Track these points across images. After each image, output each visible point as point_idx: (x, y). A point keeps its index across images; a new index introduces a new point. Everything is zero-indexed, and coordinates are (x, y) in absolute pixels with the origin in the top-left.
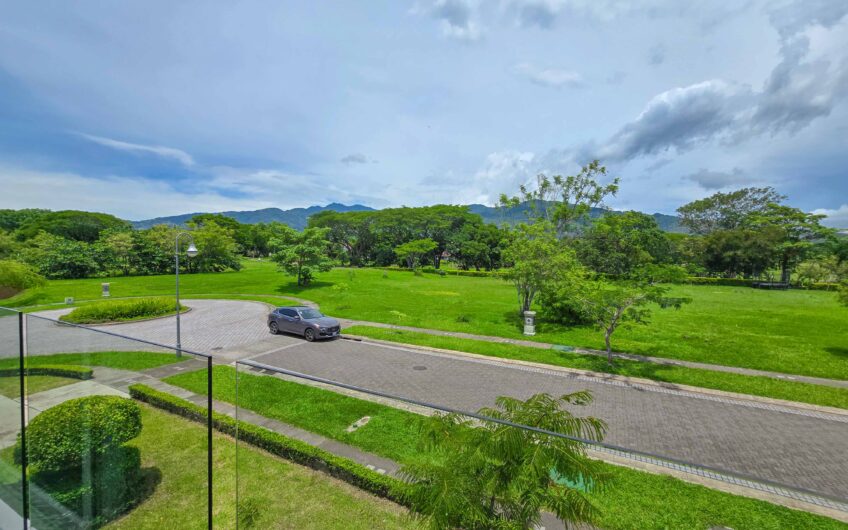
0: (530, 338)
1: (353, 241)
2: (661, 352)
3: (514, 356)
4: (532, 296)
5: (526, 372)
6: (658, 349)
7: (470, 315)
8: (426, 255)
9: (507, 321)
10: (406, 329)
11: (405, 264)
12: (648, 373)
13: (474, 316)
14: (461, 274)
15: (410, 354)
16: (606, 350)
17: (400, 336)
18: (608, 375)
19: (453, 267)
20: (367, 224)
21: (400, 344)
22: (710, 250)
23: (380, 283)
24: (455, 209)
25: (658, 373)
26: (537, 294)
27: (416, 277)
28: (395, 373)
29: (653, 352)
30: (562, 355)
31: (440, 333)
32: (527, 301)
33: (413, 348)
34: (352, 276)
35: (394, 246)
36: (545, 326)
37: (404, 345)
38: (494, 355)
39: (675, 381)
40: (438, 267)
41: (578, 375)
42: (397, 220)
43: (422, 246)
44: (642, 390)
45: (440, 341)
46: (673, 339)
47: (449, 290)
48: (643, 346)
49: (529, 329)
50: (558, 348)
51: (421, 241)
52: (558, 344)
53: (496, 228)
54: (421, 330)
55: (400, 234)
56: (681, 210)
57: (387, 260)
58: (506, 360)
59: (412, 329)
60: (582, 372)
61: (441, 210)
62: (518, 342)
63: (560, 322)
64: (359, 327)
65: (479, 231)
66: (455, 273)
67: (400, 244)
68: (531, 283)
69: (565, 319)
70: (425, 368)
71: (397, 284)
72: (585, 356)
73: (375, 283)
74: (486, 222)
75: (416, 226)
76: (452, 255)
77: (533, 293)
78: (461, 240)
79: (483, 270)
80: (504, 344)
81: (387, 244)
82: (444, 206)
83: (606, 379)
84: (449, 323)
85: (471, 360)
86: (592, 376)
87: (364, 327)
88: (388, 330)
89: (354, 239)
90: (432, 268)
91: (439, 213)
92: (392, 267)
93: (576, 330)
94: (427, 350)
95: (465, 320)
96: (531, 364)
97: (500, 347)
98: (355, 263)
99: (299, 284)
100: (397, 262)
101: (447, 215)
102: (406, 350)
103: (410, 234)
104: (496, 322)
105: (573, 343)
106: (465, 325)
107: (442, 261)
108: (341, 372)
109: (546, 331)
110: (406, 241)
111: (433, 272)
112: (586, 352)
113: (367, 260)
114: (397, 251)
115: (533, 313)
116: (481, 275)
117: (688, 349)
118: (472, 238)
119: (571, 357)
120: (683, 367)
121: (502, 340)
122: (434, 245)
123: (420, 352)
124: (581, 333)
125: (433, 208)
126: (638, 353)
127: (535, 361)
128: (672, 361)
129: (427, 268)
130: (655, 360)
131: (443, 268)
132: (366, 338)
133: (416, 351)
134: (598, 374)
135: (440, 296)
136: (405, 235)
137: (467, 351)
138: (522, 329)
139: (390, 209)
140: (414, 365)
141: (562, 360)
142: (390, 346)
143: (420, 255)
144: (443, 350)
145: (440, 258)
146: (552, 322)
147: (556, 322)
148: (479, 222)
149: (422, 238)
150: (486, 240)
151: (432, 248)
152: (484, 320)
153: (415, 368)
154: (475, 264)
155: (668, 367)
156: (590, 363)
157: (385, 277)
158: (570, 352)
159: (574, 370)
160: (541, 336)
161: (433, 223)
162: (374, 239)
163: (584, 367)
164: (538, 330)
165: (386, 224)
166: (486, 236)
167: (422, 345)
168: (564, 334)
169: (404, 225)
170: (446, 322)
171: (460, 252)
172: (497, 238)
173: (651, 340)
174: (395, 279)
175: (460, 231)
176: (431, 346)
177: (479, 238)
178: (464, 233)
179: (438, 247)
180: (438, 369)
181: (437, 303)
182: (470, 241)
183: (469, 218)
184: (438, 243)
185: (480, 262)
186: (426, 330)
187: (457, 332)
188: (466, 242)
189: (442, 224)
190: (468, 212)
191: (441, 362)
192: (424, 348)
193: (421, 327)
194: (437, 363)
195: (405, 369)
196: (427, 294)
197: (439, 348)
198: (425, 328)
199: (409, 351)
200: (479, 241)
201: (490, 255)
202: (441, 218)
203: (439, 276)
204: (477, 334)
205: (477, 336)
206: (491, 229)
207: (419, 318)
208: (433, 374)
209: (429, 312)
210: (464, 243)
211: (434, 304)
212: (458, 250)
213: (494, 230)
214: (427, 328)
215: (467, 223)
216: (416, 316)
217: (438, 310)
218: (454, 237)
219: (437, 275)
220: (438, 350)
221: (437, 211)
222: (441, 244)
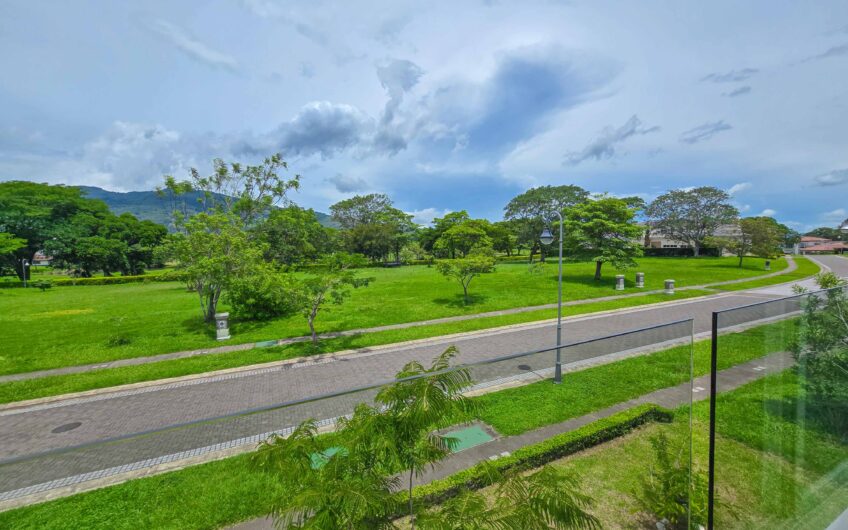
0: (226, 343)
3: (215, 367)
4: (217, 297)
5: (236, 380)
7: (128, 334)
9: (189, 330)
13: (137, 334)
14: (81, 283)
15: (34, 414)
18: (317, 356)
24: (58, 190)
26: (224, 293)
30: (269, 351)
31: (86, 369)
32: (212, 304)
33: (34, 405)
36: (239, 326)
37: (11, 405)
38: (188, 374)
39: (368, 345)
40: (28, 277)
41: (291, 364)
44: (346, 360)
45: (91, 379)
47: (71, 308)
49: (223, 333)
50: (261, 345)
52: (259, 341)
53: (134, 219)
54: (41, 374)
58: (206, 374)
59: (16, 378)
60: (294, 360)
62: (212, 351)
63: (255, 318)
65: (107, 223)
66: (69, 283)
68: (213, 283)
69: (260, 314)
70: (80, 424)
72: (291, 346)
74: (117, 212)
77: (219, 293)
78: (74, 236)
80: (195, 358)
83: (316, 360)
84: (95, 351)
85: (155, 389)
86: (304, 361)
90: (17, 279)
93: (273, 322)
95: (122, 342)
96: (239, 369)
97: (192, 361)
101: (38, 197)
104: (175, 335)
105: (276, 337)
106: (126, 349)
109: (241, 332)
112: (291, 342)
115: (225, 314)
116: (118, 282)
118: (94, 231)
119: (279, 350)
120: (368, 333)
121: (191, 354)
122: (18, 243)
123: (55, 405)
124: (278, 325)
125: (6, 185)
126: (333, 331)
127: (243, 365)
130: (347, 333)
133: (46, 407)
134: (309, 358)
135: (55, 318)
137: (145, 380)
138: (213, 335)
140: (52, 427)
141: (271, 355)
144: (101, 390)
145: (31, 263)
146: (245, 320)
147: (251, 319)
148: (104, 210)
150: (120, 235)
151: (12, 248)
152: (155, 336)
153: (55, 431)
154: (104, 268)
155: (357, 336)
156: (298, 350)
158: (275, 345)
159: (286, 362)
160: (238, 338)
161: (11, 208)
163: (294, 356)
164: (233, 332)
166: (120, 230)
167: (57, 393)
168: (262, 330)
170: (90, 351)
171: (73, 253)
172: (138, 232)
173: (339, 318)
175: (69, 222)
176: (76, 390)
177: (108, 231)
178: (77, 225)
179: (25, 246)
180: (103, 417)
181: (57, 329)
182: (91, 235)
183: (85, 205)
184: (26, 241)
185: (112, 264)
186: (52, 371)
187: (115, 360)
188: (85, 239)
189: (29, 211)
190: (82, 196)
191: (106, 407)
192: (61, 397)
193: (37, 370)
194: (97, 410)
195: (34, 440)
196: (26, 319)
197: (92, 389)
198: (49, 369)
199: (27, 410)
200: (108, 236)
201: (128, 255)
202: (27, 201)
203: (38, 289)
204: (151, 355)
205: (152, 358)
206: (126, 220)
207: (28, 356)
208: (99, 427)
209: (46, 344)
210: (79, 239)
211: (52, 331)
212: (69, 250)
213: (131, 222)
214: (53, 368)
215: (82, 210)
216: (20, 355)
217: (63, 338)
218: (59, 231)
219: (33, 289)
220: (92, 392)
221: (15, 190)
222: (30, 243)
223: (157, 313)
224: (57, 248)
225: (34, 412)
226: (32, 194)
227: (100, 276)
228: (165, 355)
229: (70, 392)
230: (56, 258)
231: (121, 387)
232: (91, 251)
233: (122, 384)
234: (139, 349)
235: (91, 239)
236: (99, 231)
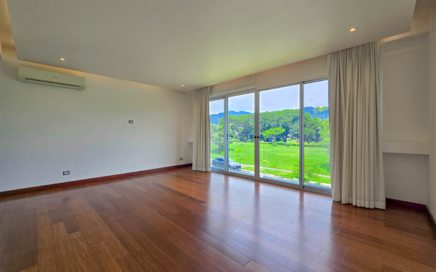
1: (241, 129)
8: (279, 136)
10: (270, 169)
11: (268, 140)
19: (294, 142)
20: (248, 121)
27: (274, 147)
31: (287, 171)
34: (242, 146)
35: (262, 132)
40: (285, 142)
42: (263, 118)
43: (276, 131)
47: (291, 153)
51: (276, 129)
54: (277, 169)
55: (265, 125)
59: (273, 169)
64: (249, 167)
65: (309, 122)
67: (265, 130)
76: (293, 135)
78: (298, 128)
82: (288, 110)
87: (251, 167)
88: (262, 169)
89: (241, 128)
90: (282, 142)
91: (285, 113)
98: (242, 140)
99: (219, 149)
100: (264, 139)
101: (290, 114)
103: (270, 125)
107: (287, 139)
110: (268, 128)
111: (282, 144)
113: (248, 139)
114: (263, 134)
122: (283, 130)
129: (279, 142)
131: (288, 142)
135: (286, 155)
136: (267, 126)
143: (276, 136)
145: (286, 137)
149: (276, 127)
150: (313, 127)
151: (282, 132)
161: (283, 119)
162: (251, 128)
166: (313, 125)
169: (266, 121)
174: (263, 148)
175: (298, 123)
179: (285, 131)
181: (285, 158)
184: (285, 129)
185: (310, 139)
189: (287, 119)
196: (280, 155)
202: (287, 116)
207: (276, 164)
209: (281, 162)
216: (274, 163)
218: (294, 126)
222: (287, 130)
224: (293, 132)
226: (288, 113)
236: (306, 125)
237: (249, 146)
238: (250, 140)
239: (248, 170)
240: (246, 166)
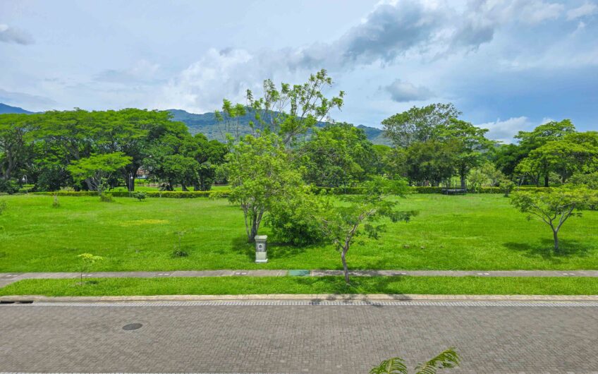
0: (262, 266)
2: (388, 264)
3: (249, 290)
4: (260, 218)
5: (266, 307)
6: (385, 261)
7: (187, 247)
8: (114, 173)
9: (234, 249)
10: (101, 275)
11: (85, 186)
12: (381, 288)
13: (193, 248)
14: (164, 196)
15: (115, 309)
16: (342, 269)
17: (96, 287)
18: (347, 296)
19: (154, 188)
20: (19, 132)
21: (98, 298)
22: (410, 161)
23: (48, 215)
24: (153, 115)
25: (391, 286)
26: (266, 214)
27: (105, 204)
28: (96, 340)
29: (381, 265)
30: (300, 281)
31: (153, 275)
32: (255, 225)
33: (117, 301)
35: (65, 162)
36: (276, 250)
37: (104, 298)
38: (226, 293)
39: (407, 292)
40: (132, 189)
41: (319, 300)
42: (68, 127)
43: (109, 162)
44: (379, 306)
45: (155, 285)
46: (395, 250)
47: (154, 217)
48: (372, 260)
49: (261, 256)
50: (294, 274)
51: (106, 156)
52: (293, 268)
53: (205, 139)
54: (125, 274)
55: (74, 146)
56: (385, 122)
57: (56, 182)
58: (241, 297)
59: (111, 275)
60: (323, 296)
61: (133, 116)
62: (250, 272)
63: (292, 243)
64: (26, 281)
65: (185, 143)
66: (157, 195)
67: (74, 158)
68: (257, 204)
69: (296, 240)
70: (141, 326)
71: (77, 215)
72: (322, 279)
73: (41, 215)
74: (192, 132)
75: (97, 136)
77: (261, 214)
78: (162, 154)
79: (191, 190)
80: (235, 278)
81: (53, 160)
82: (137, 111)
83: (346, 300)
84: (162, 259)
85: (200, 304)
86: (334, 299)
87: (35, 281)
88: (75, 280)
90: (125, 190)
91: (131, 119)
92: (62, 190)
93: (308, 250)
94: (139, 300)
95: (182, 254)
96: (270, 296)
97: (231, 281)
100: (72, 184)
101: (141, 122)
102: (108, 304)
103: (89, 146)
104: (222, 252)
105: (308, 266)
106: (184, 260)
107: (136, 180)
108: (7, 356)
109: (278, 256)
110: (84, 155)
111: (126, 195)
112: (322, 274)
113: (21, 183)
114: (70, 168)
115: (265, 237)
116: (191, 196)
117: (408, 258)
118: (176, 152)
119: (309, 282)
120: (409, 277)
121: (231, 273)
122: (127, 160)
123: (129, 304)
124: (312, 253)
125: (122, 112)
126: (368, 268)
127: (273, 292)
128: (397, 272)
129: (116, 190)
130: (385, 273)
131: (138, 189)
132: (41, 297)
133: (123, 304)
134: (339, 297)
135: (142, 226)
136: (81, 148)
137: (191, 294)
138: (252, 257)
139: (57, 113)
140: (124, 324)
141: (301, 287)
142: (79, 303)
143: (107, 174)
144: (161, 297)
145: (135, 176)
146: (283, 244)
147: (288, 244)
148: (184, 131)
149: (108, 152)
150: (194, 153)
151: (123, 165)
152: (207, 251)
153: (125, 328)
154: (181, 183)
155: (396, 278)
156: (328, 285)
157: (56, 206)
158: (306, 276)
159: (315, 296)
160: (274, 262)
161: (124, 131)
162: (32, 153)
163: (324, 291)
164: (270, 256)
165: (50, 133)
166: (194, 149)
167: (131, 294)
168: (298, 257)
169: (79, 135)
170: (159, 259)
171: (162, 169)
172: (207, 151)
173: (378, 253)
174: (73, 208)
175: (160, 143)
176: (144, 294)
177: (185, 151)
178: (165, 145)
179: (131, 163)
180: (159, 323)
181: (141, 236)
182: (174, 154)
183: (171, 127)
184: (131, 158)
185: (188, 180)
186: (132, 273)
187: (175, 270)
188: (169, 157)
189: (135, 133)
190: (170, 119)
191: (161, 313)
192: (133, 297)
193: (123, 270)
194: (155, 315)
195: (111, 333)
196: (124, 225)
197: (154, 295)
198: (131, 271)
199: (112, 305)
200: (185, 155)
201: (199, 171)
202: (133, 125)
203: (137, 199)
204: (201, 270)
205: (201, 272)
206: (199, 140)
207: (119, 258)
208: (153, 332)
209: (132, 249)
210: (166, 157)
211: (138, 237)
212: (159, 166)
213: (202, 142)
214: (133, 271)
215: (169, 132)
216: (114, 256)
217: (144, 245)
218: (153, 150)
219: (133, 198)
220: (154, 297)
221: (127, 116)
222: (135, 159)
223: (213, 229)
224: (151, 165)
225: (116, 308)
226: (137, 119)
227: (178, 190)
228: (211, 272)
229: (140, 295)
230: (151, 172)
231: (174, 297)
232: (173, 168)
233: (176, 294)
234: (193, 262)
235: (174, 157)
236: (180, 150)
237: (25, 205)
238: (27, 187)
239: (27, 293)
240: (17, 278)
